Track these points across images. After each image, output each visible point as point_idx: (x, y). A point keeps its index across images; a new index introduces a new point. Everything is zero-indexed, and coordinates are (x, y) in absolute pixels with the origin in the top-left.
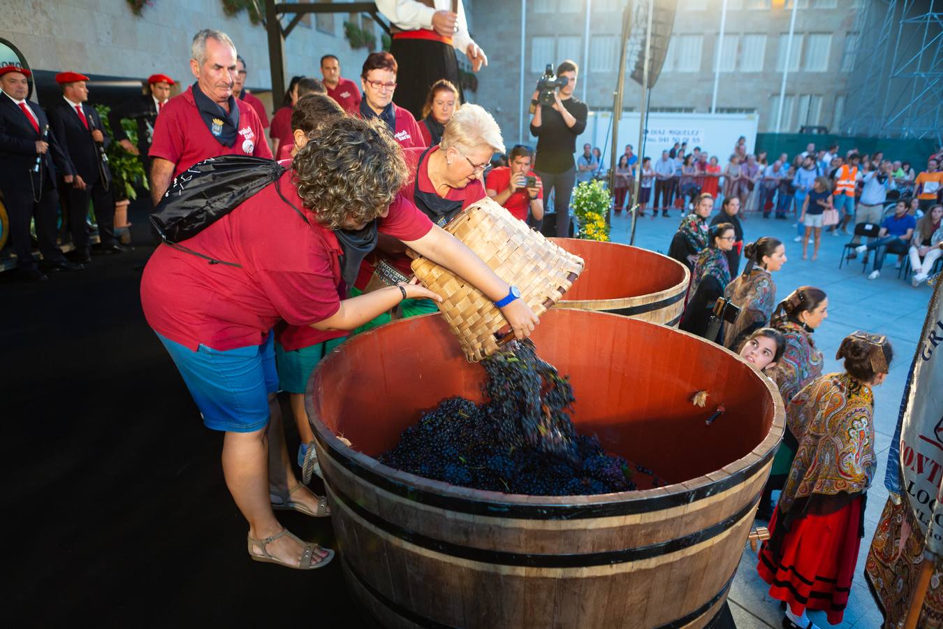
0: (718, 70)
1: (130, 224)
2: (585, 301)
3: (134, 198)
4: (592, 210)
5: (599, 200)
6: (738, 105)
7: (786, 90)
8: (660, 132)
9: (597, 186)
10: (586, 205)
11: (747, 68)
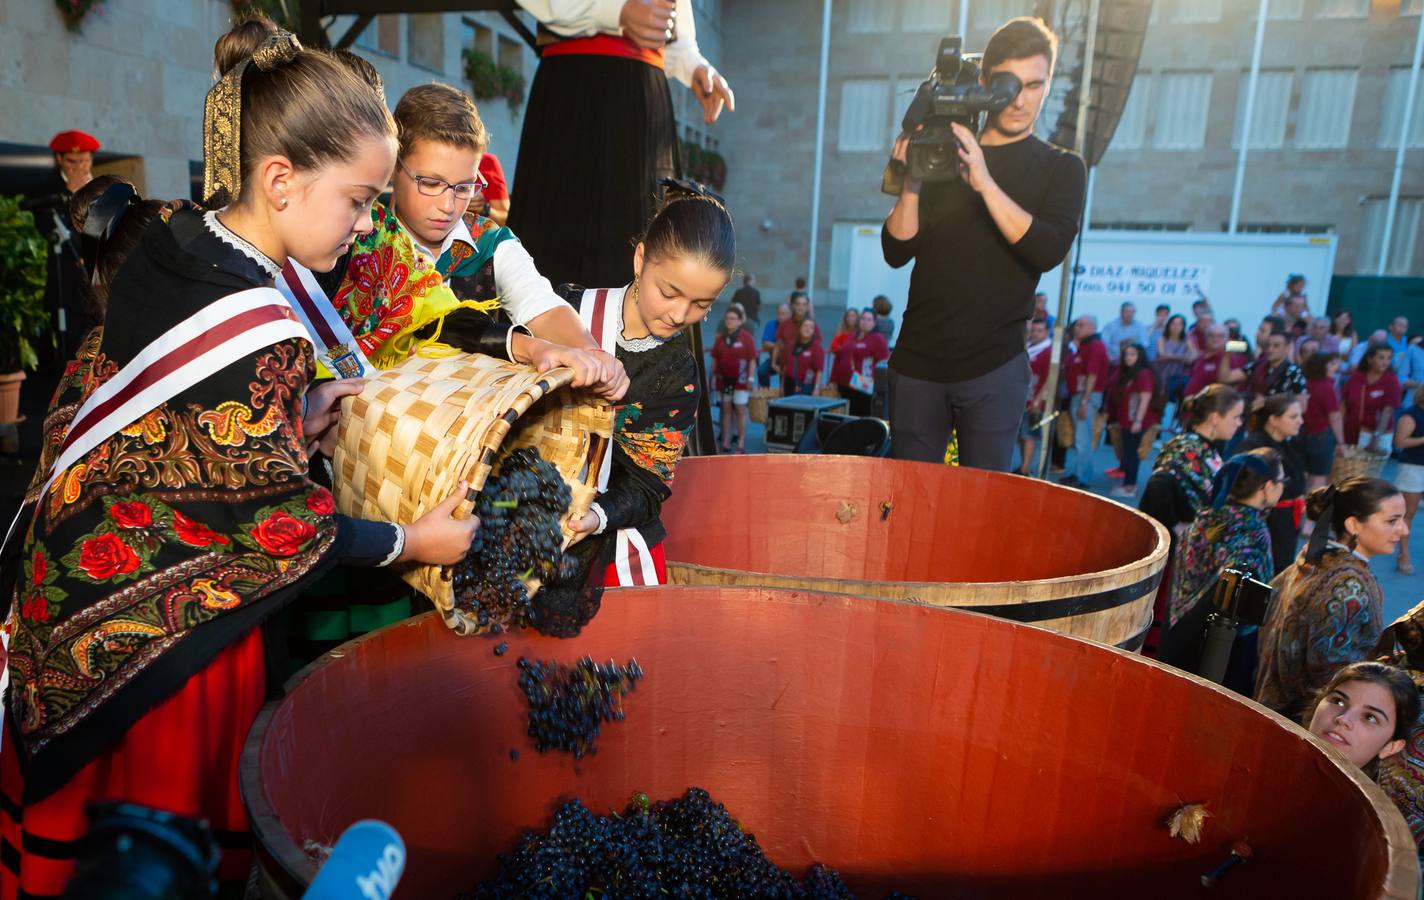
0: (1243, 146)
1: (24, 418)
2: (915, 583)
3: (34, 368)
6: (1289, 217)
7: (1402, 187)
8: (1110, 270)
11: (1312, 140)
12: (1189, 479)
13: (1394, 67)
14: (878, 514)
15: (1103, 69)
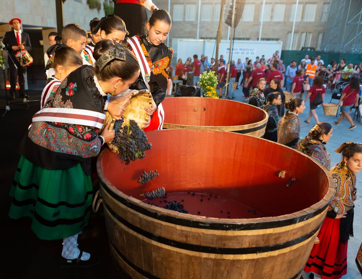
0: (262, 20)
2: (221, 127)
4: (209, 85)
5: (213, 80)
6: (271, 37)
7: (295, 30)
8: (235, 49)
9: (211, 74)
10: (206, 82)
11: (276, 20)
12: (257, 98)
13: (293, 3)
14: (203, 109)
15: (238, 5)
